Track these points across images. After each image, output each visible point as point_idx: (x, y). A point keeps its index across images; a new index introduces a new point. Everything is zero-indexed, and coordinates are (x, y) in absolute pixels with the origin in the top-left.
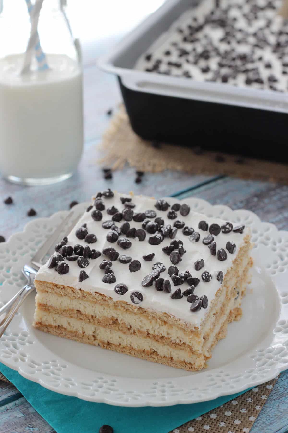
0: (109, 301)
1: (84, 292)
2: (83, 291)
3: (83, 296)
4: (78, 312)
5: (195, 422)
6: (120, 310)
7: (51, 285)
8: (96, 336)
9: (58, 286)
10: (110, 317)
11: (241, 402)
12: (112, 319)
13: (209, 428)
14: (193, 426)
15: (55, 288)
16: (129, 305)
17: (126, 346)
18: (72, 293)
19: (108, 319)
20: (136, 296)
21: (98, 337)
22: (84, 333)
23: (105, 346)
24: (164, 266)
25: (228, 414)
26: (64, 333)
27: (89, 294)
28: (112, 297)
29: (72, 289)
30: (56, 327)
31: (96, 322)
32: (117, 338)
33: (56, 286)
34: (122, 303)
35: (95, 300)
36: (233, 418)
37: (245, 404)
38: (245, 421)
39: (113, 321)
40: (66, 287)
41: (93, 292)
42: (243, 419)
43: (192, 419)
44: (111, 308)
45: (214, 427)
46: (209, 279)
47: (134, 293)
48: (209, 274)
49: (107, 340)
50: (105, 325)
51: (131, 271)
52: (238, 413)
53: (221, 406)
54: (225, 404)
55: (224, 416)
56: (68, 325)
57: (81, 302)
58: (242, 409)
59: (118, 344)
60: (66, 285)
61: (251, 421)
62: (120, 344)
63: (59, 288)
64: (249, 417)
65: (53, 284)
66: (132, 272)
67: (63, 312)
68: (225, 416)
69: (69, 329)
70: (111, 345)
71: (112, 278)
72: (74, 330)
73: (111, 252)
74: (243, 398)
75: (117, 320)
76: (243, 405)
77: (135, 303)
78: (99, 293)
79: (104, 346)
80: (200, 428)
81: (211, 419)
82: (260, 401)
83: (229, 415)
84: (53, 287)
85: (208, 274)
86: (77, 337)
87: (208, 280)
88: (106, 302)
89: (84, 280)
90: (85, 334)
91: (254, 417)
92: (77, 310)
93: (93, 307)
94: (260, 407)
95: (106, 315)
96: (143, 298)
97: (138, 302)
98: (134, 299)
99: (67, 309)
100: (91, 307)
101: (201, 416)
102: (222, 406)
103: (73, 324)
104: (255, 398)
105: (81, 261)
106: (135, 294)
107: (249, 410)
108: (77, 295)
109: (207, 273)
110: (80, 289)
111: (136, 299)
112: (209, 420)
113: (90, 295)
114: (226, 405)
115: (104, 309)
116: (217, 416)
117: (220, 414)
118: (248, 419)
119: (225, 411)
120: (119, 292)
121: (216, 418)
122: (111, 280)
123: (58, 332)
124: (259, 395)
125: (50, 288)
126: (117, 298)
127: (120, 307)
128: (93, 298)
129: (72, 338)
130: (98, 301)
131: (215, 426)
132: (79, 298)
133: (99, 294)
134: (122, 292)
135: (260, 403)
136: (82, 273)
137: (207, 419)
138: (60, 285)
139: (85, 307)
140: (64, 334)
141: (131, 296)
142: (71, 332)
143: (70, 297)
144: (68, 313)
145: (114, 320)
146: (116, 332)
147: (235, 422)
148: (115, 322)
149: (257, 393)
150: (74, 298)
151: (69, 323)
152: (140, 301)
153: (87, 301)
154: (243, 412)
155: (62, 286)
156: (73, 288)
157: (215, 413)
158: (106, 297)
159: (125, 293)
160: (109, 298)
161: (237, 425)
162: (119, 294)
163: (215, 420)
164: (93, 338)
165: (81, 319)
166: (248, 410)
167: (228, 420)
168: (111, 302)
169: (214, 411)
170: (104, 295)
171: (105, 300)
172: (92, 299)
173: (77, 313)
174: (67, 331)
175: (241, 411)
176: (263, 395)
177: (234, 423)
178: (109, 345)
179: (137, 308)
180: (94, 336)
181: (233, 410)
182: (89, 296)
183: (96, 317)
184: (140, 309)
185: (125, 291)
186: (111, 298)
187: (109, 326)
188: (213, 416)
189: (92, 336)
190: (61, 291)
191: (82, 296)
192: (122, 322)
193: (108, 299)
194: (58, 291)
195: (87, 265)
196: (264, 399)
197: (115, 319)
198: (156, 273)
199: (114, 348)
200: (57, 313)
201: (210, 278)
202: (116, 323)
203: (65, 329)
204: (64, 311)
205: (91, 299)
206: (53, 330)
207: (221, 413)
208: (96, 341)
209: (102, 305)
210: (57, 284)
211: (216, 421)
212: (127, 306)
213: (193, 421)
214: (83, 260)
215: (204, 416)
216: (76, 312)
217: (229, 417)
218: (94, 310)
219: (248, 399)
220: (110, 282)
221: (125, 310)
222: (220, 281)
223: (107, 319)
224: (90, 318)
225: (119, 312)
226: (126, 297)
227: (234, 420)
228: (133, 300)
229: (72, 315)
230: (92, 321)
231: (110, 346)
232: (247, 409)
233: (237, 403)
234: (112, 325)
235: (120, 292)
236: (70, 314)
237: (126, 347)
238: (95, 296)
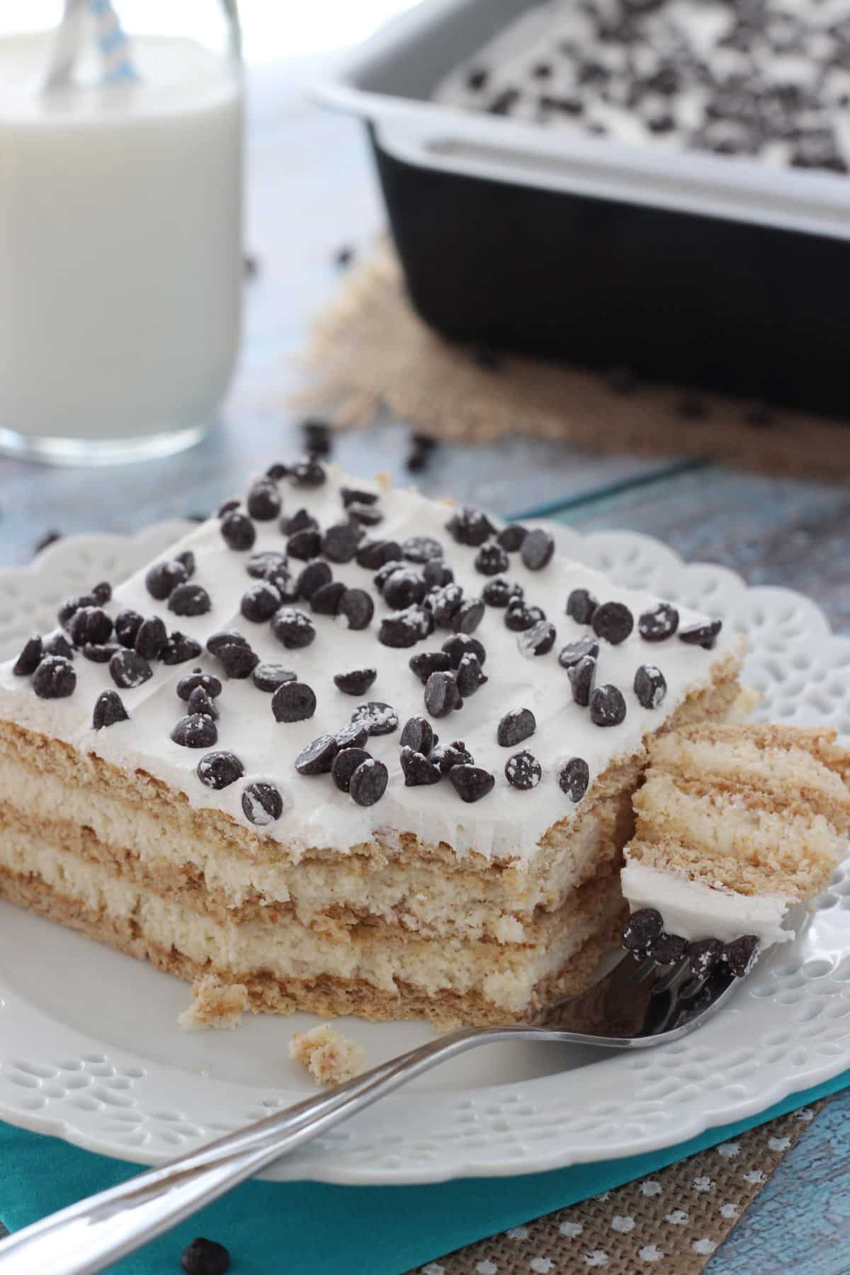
0: (177, 804)
1: (104, 767)
2: (100, 763)
3: (101, 779)
4: (87, 832)
5: (504, 1245)
6: (210, 841)
7: (9, 729)
8: (141, 924)
9: (28, 737)
10: (180, 864)
11: (673, 1186)
12: (185, 872)
13: (550, 1269)
14: (494, 1259)
15: (20, 743)
16: (235, 829)
17: (225, 969)
18: (67, 764)
19: (172, 866)
20: (258, 798)
21: (146, 929)
22: (103, 908)
23: (165, 960)
24: (393, 716)
25: (624, 1224)
26: (46, 901)
27: (119, 774)
28: (187, 794)
29: (68, 753)
30: (21, 876)
31: (139, 875)
32: (201, 938)
33: (23, 734)
34: (216, 817)
35: (136, 798)
36: (638, 1240)
37: (685, 1197)
38: (678, 1253)
39: (190, 879)
40: (51, 742)
41: (129, 768)
42: (671, 1245)
43: (494, 1231)
44: (184, 830)
45: (566, 1266)
46: (530, 780)
47: (252, 786)
48: (534, 764)
49: (170, 943)
50: (165, 887)
51: (278, 720)
52: (658, 1223)
53: (602, 1194)
54: (617, 1190)
55: (605, 1231)
56: (56, 876)
57: (94, 797)
58: (672, 1213)
59: (203, 961)
60: (50, 737)
61: (699, 1255)
62: (209, 961)
63: (30, 743)
64: (695, 1239)
65: (13, 726)
66: (282, 723)
67: (41, 827)
68: (610, 1229)
69: (59, 888)
70: (182, 962)
71: (201, 731)
72: (74, 893)
73: (229, 648)
74: (681, 1175)
75: (202, 875)
76: (679, 1198)
77: (253, 823)
78: (149, 776)
79: (161, 963)
80: (516, 1267)
81: (561, 1238)
82: (739, 1188)
83: (624, 1230)
84: (14, 738)
85: (528, 762)
86: (84, 920)
87: (525, 783)
88: (169, 810)
89: (107, 725)
90: (105, 913)
91: (713, 1243)
92: (85, 828)
93: (130, 821)
94: (735, 1210)
95: (166, 851)
96: (284, 809)
97: (265, 821)
98: (253, 808)
99: (53, 818)
100: (125, 821)
101: (527, 1225)
102: (606, 1197)
103: (72, 875)
104: (724, 1179)
105: (123, 664)
106: (257, 789)
107: (698, 1218)
108: (82, 772)
109: (525, 759)
110: (93, 756)
111: (258, 808)
112: (553, 1239)
113: (123, 779)
114: (622, 1194)
115: (164, 833)
116: (584, 1228)
117: (593, 1223)
118: (691, 1247)
119: (613, 1215)
120: (206, 779)
121: (579, 1236)
122: (200, 737)
123: (28, 894)
124: (739, 1167)
125: (6, 739)
126: (203, 797)
127: (208, 831)
128: (131, 788)
129: (69, 923)
130: (145, 802)
131: (572, 1264)
132: (90, 783)
133: (148, 779)
134: (216, 778)
135: (739, 1197)
136: (105, 701)
137: (547, 1236)
138: (35, 733)
139: (107, 820)
140: (44, 906)
141: (244, 796)
142: (65, 900)
143: (61, 778)
144: (56, 833)
145: (192, 875)
146: (197, 915)
147: (642, 1253)
148: (195, 881)
149: (731, 1162)
150: (74, 782)
151: (61, 871)
152: (269, 817)
153: (113, 797)
154: (675, 1223)
155: (39, 735)
156: (73, 750)
157: (579, 1219)
158: (168, 790)
159: (230, 783)
160: (177, 794)
161: (647, 1265)
162: (206, 783)
163: (573, 1241)
164: (129, 931)
165: (94, 859)
166: (693, 1217)
167: (617, 1244)
168: (183, 809)
169: (576, 1213)
170: (163, 782)
171: (166, 803)
172: (128, 792)
173: (82, 835)
174: (56, 896)
175: (668, 1217)
176: (754, 1168)
177: (638, 1255)
178: (176, 959)
179: (259, 841)
180: (134, 924)
181: (640, 1214)
182: (117, 780)
183: (138, 857)
184: (270, 845)
185: (229, 777)
186: (184, 797)
187: (176, 894)
188: (570, 1229)
189: (126, 924)
190: (37, 753)
191: (96, 779)
192: (214, 886)
193: (175, 799)
194: (29, 752)
195: (141, 679)
196: (753, 1182)
197: (197, 872)
198: (353, 732)
199: (190, 972)
200: (24, 828)
201: (535, 776)
202: (200, 886)
203: (50, 887)
204: (47, 823)
205: (124, 793)
206: (14, 887)
207: (599, 1221)
208: (138, 940)
209: (156, 816)
210: (24, 730)
211: (578, 1246)
212: (231, 830)
213: (497, 1241)
214: (130, 662)
215: (537, 1227)
216: (79, 831)
217: (624, 1234)
218: (133, 834)
219: (697, 1180)
220: (193, 742)
221: (224, 843)
222: (570, 792)
223: (170, 867)
224: (121, 857)
225: (206, 849)
226: (230, 799)
227: (641, 1248)
228: (247, 809)
229: (68, 843)
230: (125, 868)
231: (180, 965)
232: (690, 1214)
233: (659, 1190)
234: (185, 892)
235: (212, 778)
236: (62, 839)
237: (226, 972)
238: (136, 783)
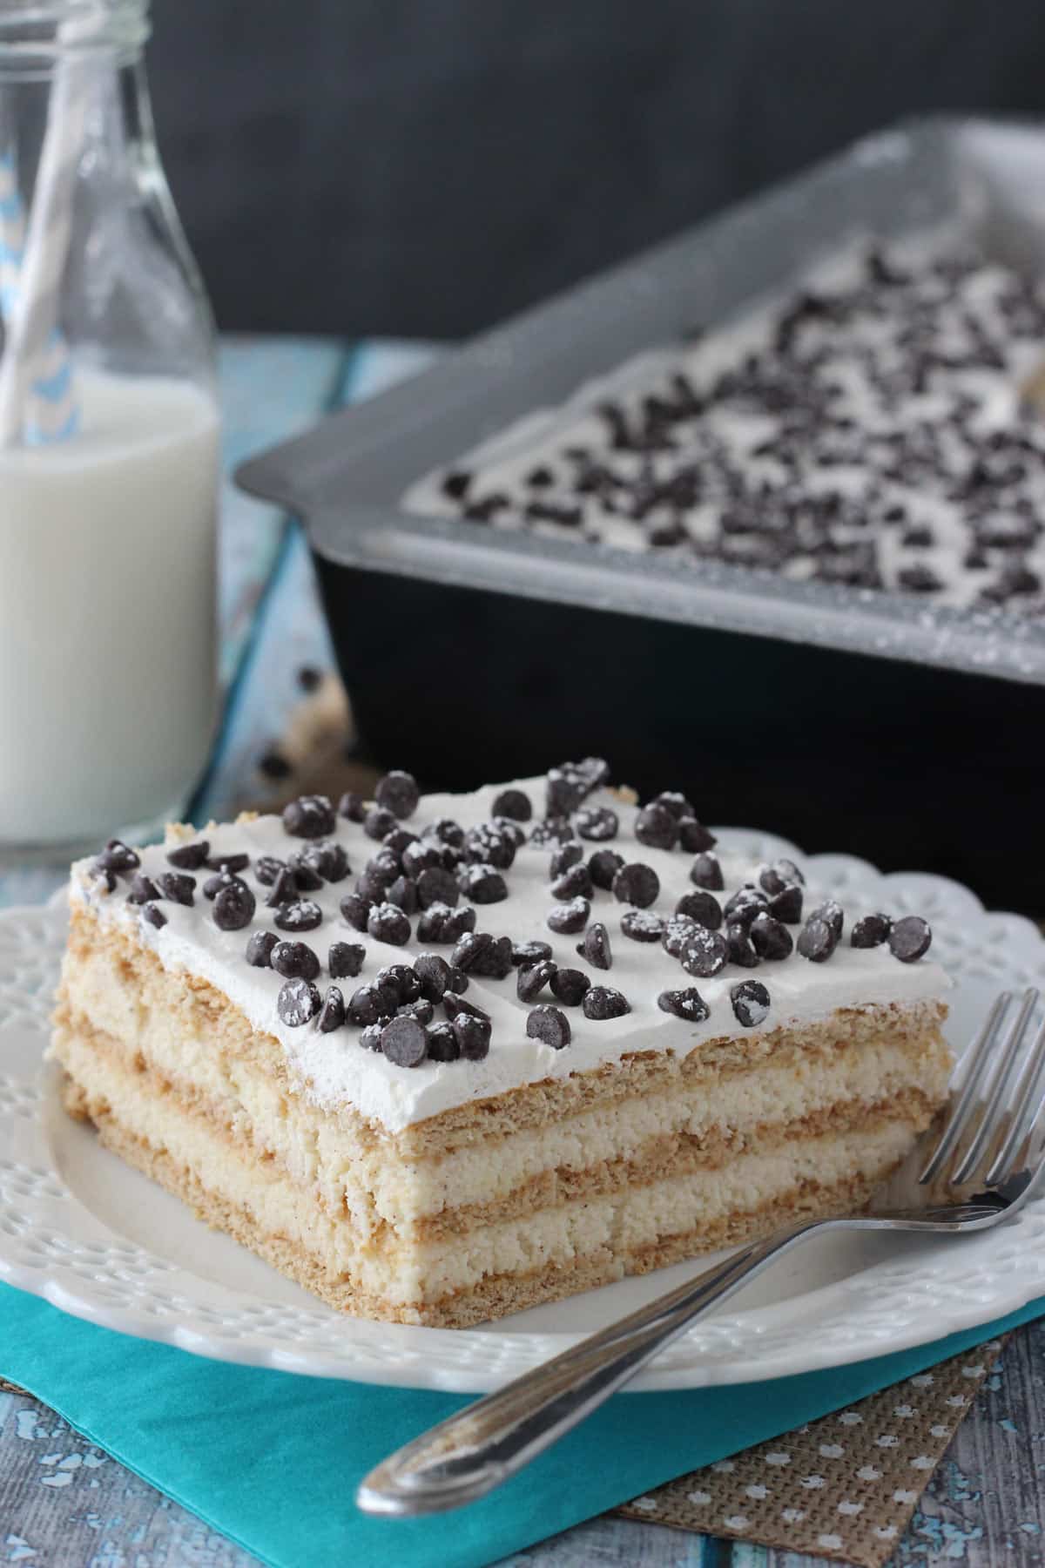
5: (712, 1477)
11: (873, 1416)
13: (767, 1495)
14: (704, 1490)
25: (833, 1451)
36: (852, 1463)
37: (888, 1424)
38: (897, 1470)
42: (888, 1465)
43: (697, 1465)
45: (783, 1491)
52: (868, 1447)
53: (802, 1427)
54: (816, 1422)
55: (815, 1459)
58: (880, 1438)
61: (920, 1471)
64: (911, 1458)
68: (819, 1456)
74: (879, 1405)
76: (883, 1425)
80: (730, 1495)
81: (769, 1468)
82: (943, 1412)
83: (835, 1456)
91: (931, 1459)
94: (945, 1430)
101: (730, 1459)
102: (806, 1429)
104: (925, 1405)
107: (908, 1440)
112: (762, 1470)
114: (821, 1426)
116: (791, 1457)
117: (799, 1452)
118: (909, 1465)
119: (818, 1444)
121: (788, 1465)
124: (938, 1394)
131: (788, 1489)
135: (946, 1419)
137: (755, 1467)
147: (859, 1474)
149: (928, 1391)
154: (886, 1445)
157: (783, 1449)
161: (867, 1484)
163: (783, 1470)
166: (903, 1440)
167: (831, 1468)
169: (779, 1445)
175: (877, 1442)
176: (954, 1394)
177: (855, 1476)
181: (846, 1442)
188: (777, 1459)
196: (957, 1405)
207: (806, 1451)
211: (789, 1474)
213: (702, 1475)
215: (742, 1459)
217: (836, 1460)
219: (897, 1409)
227: (857, 1470)
232: (899, 1437)
233: (860, 1419)
